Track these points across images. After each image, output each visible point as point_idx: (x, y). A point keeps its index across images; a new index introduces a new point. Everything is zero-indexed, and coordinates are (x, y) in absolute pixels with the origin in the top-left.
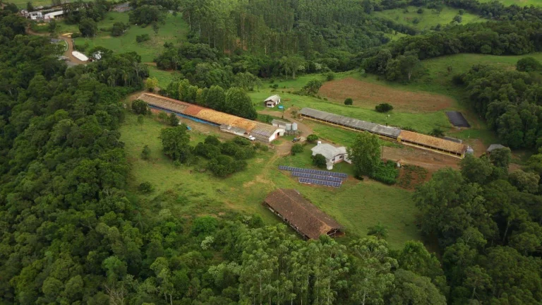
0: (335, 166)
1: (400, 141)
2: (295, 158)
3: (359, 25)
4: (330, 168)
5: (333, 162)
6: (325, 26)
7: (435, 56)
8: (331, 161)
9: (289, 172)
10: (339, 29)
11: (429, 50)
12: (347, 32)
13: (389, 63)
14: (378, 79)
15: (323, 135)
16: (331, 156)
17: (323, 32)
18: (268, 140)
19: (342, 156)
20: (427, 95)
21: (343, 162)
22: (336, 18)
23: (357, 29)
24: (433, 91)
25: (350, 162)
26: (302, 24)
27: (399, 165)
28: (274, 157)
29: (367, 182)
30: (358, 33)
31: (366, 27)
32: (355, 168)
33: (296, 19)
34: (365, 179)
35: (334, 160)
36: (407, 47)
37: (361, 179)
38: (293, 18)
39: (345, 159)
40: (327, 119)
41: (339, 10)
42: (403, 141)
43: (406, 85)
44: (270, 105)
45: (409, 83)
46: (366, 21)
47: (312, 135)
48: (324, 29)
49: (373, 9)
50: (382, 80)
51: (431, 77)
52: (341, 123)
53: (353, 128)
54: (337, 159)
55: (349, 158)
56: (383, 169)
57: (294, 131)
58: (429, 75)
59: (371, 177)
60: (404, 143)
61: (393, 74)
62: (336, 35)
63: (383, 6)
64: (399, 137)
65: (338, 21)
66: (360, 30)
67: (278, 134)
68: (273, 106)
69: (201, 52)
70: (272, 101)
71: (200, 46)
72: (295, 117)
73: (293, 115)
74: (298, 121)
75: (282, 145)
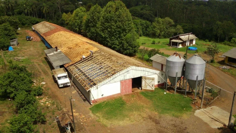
68: (180, 46)
69: (144, 16)
70: (180, 39)
71: (144, 12)
72: (212, 61)
73: (209, 58)
74: (218, 68)
75: (121, 123)
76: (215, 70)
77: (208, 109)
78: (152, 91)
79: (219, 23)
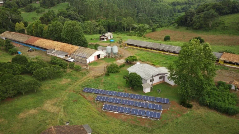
0: (153, 88)
1: (222, 63)
2: (109, 78)
3: (171, 17)
4: (147, 90)
5: (151, 83)
6: (153, 16)
7: (226, 14)
8: (149, 82)
9: (94, 96)
10: (160, 18)
11: (222, 9)
12: (164, 19)
13: (194, 17)
14: (187, 29)
15: (143, 58)
16: (149, 75)
17: (151, 19)
18: (86, 61)
19: (162, 76)
20: (226, 36)
21: (164, 83)
22: (159, 12)
23: (169, 19)
24: (229, 34)
25: (172, 83)
26: (141, 15)
27: (233, 88)
28: (85, 77)
29: (198, 111)
30: (170, 20)
31: (174, 18)
32: (179, 92)
33: (137, 13)
34: (194, 107)
35: (152, 80)
36: (206, 9)
37: (190, 107)
38: (136, 12)
39: (167, 80)
40: (148, 46)
41: (160, 9)
42: (225, 62)
43: (208, 31)
44: (103, 39)
45: (210, 30)
46: (174, 15)
47: (131, 57)
48: (152, 17)
49: (177, 11)
50: (190, 29)
51: (226, 25)
52: (161, 48)
53: (172, 52)
54: (157, 80)
55: (171, 78)
56: (216, 92)
57: (115, 54)
58: (224, 24)
59: (202, 104)
60: (227, 65)
61: (198, 24)
62: (159, 21)
63: (182, 10)
64: (221, 58)
65: (159, 14)
66: (171, 19)
67: (98, 56)
68: (106, 40)
69: (72, 16)
70: (105, 36)
71: (71, 13)
72: (121, 46)
73: (119, 45)
74: (123, 49)
75: (99, 66)
76: (122, 49)
77: (120, 60)
78: (103, 58)
79: (124, 19)
